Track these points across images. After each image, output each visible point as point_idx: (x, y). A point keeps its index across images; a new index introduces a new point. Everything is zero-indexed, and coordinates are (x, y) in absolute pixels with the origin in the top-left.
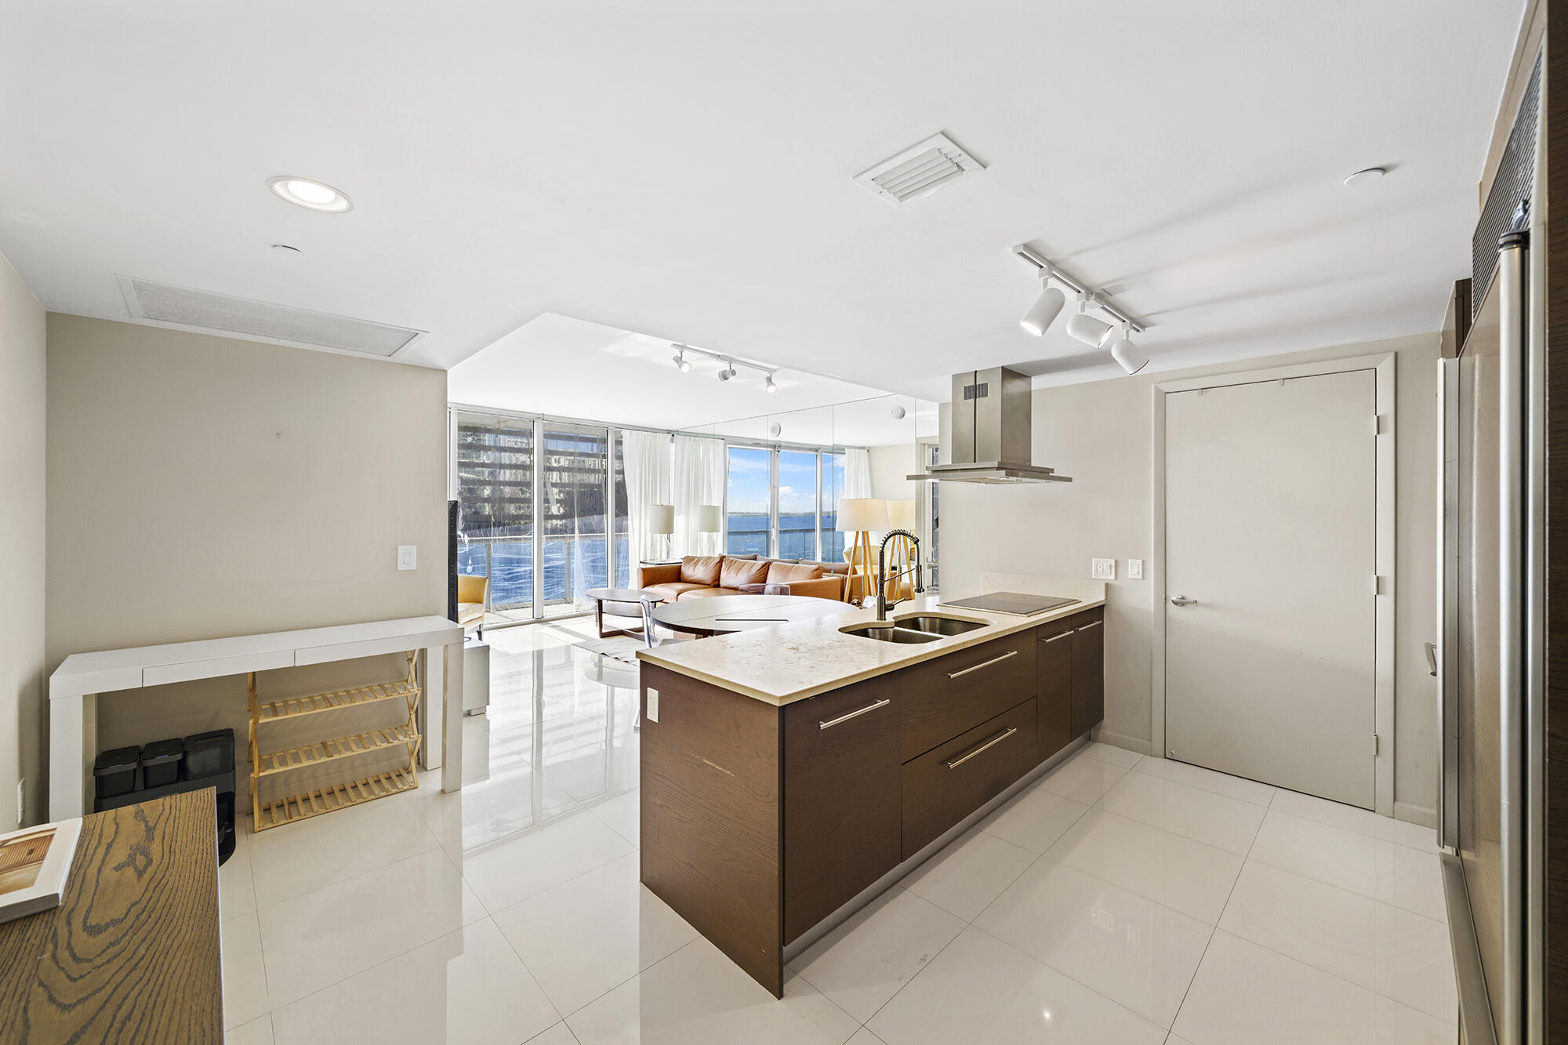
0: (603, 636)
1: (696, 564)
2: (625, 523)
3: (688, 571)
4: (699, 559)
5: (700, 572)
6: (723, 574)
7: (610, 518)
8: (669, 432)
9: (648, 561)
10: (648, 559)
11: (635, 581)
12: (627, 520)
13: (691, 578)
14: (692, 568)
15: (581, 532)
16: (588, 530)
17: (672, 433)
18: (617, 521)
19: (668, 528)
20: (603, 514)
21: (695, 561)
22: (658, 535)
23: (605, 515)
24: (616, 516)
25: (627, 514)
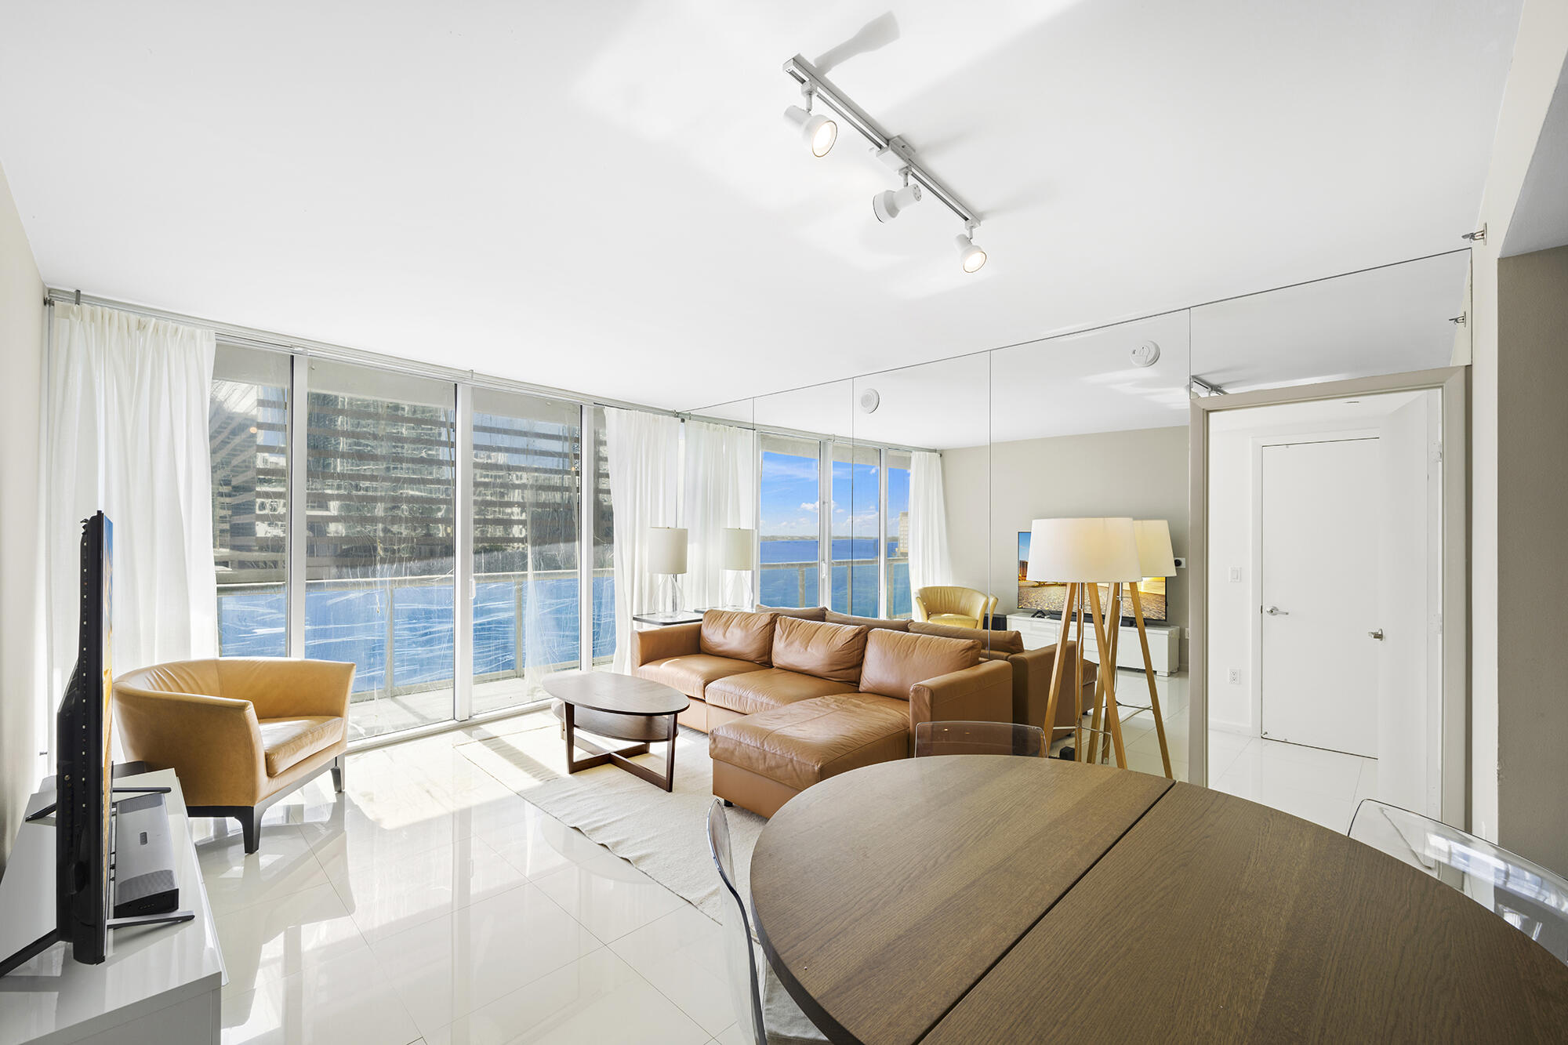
0: (576, 768)
1: (727, 626)
2: (608, 556)
3: (713, 636)
4: (731, 617)
5: (733, 639)
6: (778, 645)
7: (584, 546)
8: (677, 415)
9: (645, 617)
10: (645, 612)
11: (626, 649)
12: (612, 550)
13: (720, 649)
14: (720, 632)
15: (537, 567)
16: (548, 563)
17: (682, 417)
18: (596, 553)
19: (678, 567)
20: (575, 541)
21: (724, 619)
22: (660, 576)
23: (577, 543)
24: (594, 545)
25: (612, 542)
